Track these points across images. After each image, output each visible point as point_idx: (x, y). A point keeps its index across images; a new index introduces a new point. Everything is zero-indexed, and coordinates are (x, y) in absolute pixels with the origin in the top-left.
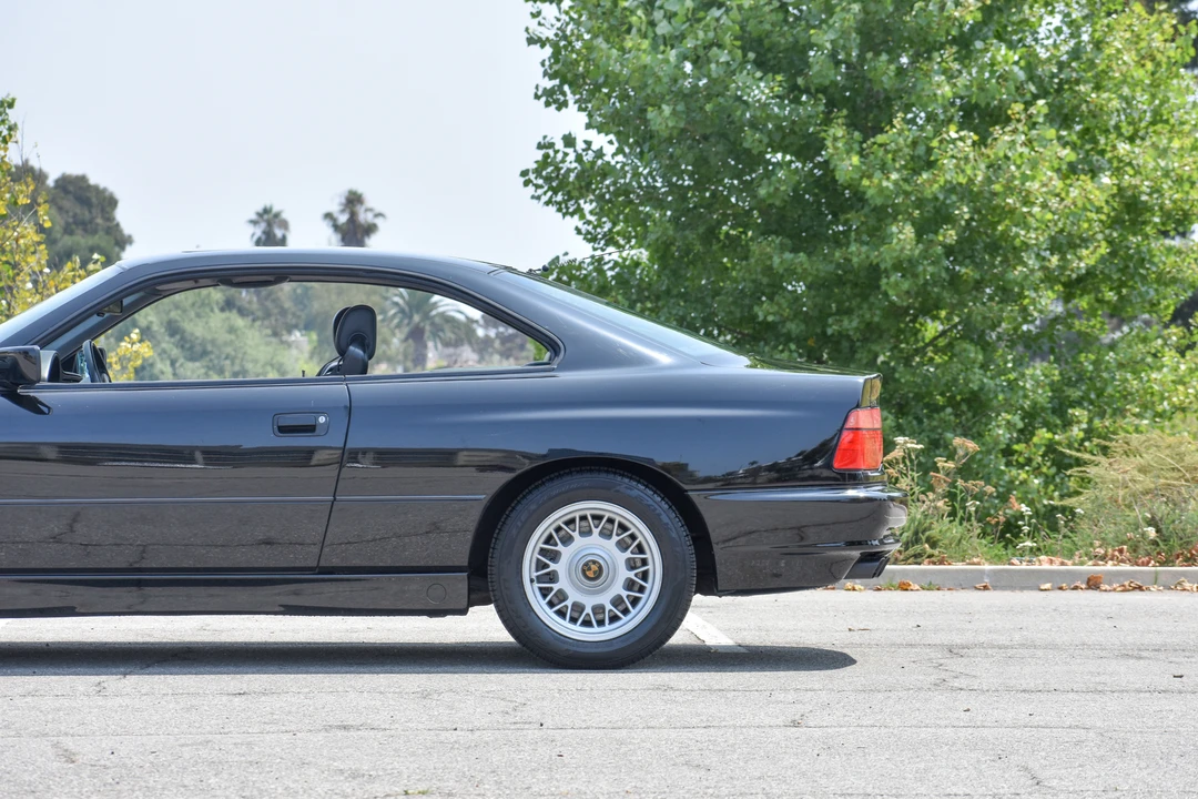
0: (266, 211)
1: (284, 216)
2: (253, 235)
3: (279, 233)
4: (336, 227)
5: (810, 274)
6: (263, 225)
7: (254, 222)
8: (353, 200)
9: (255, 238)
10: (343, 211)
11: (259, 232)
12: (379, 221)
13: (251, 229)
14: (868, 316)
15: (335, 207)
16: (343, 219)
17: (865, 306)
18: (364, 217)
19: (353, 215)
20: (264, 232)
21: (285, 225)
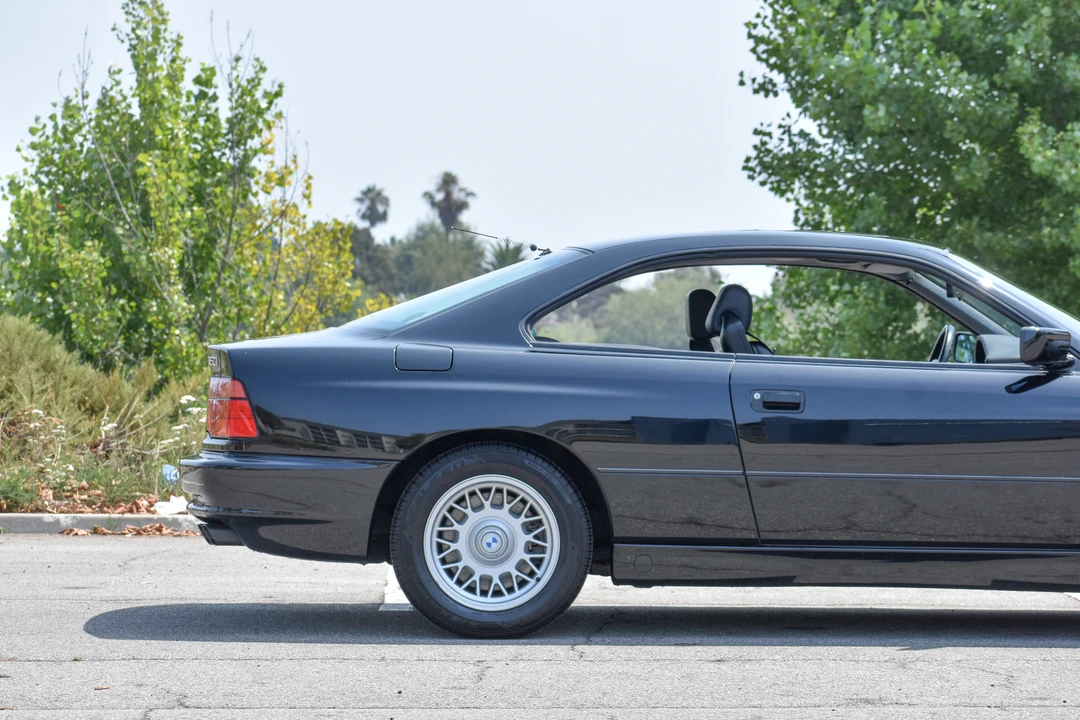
0: (370, 190)
1: (386, 193)
2: (359, 211)
3: (380, 208)
4: (434, 204)
5: (1007, 251)
6: (367, 203)
7: (360, 200)
8: (448, 181)
9: (360, 214)
10: (438, 190)
11: (364, 207)
12: (470, 200)
13: (357, 206)
14: (1057, 289)
15: (432, 187)
16: (440, 197)
17: (1055, 282)
18: (457, 195)
19: (448, 196)
20: (368, 208)
21: (386, 201)
